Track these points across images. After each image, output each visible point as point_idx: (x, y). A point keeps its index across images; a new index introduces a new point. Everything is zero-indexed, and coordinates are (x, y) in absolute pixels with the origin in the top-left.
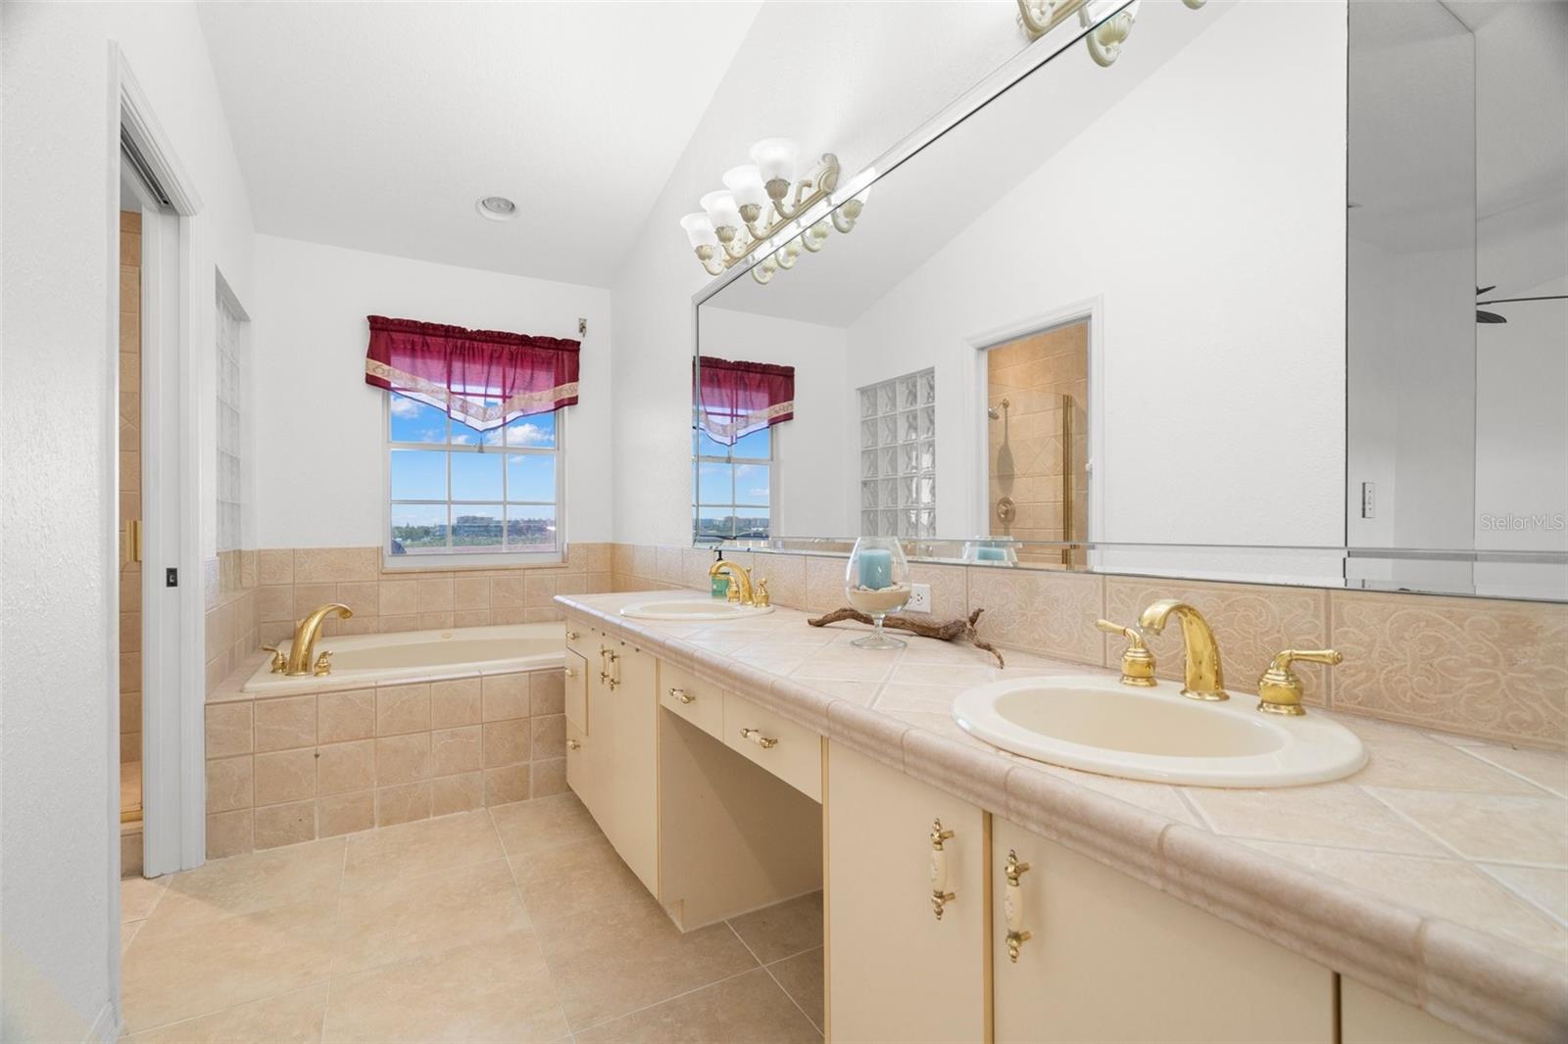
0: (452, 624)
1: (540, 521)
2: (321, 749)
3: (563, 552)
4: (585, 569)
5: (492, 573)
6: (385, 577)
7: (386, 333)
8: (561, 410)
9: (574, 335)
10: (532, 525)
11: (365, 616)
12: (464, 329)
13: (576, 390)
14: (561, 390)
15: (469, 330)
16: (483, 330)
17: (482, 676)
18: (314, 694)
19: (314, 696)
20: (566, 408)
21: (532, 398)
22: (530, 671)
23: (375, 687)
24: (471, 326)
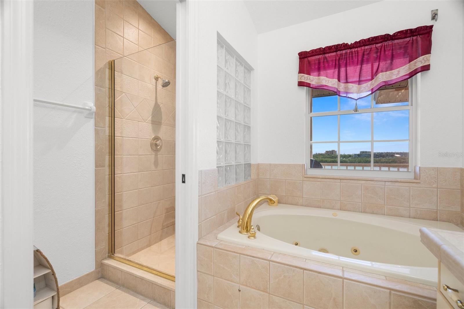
0: (339, 208)
1: (392, 153)
2: (242, 287)
3: (415, 172)
4: (434, 186)
5: (363, 182)
6: (305, 179)
7: (306, 58)
8: (414, 77)
9: (427, 22)
10: (388, 154)
11: (297, 197)
12: (347, 44)
13: (429, 60)
14: (416, 63)
15: (350, 44)
16: (358, 41)
17: (343, 278)
18: (239, 253)
19: (238, 255)
20: (419, 75)
21: (392, 73)
22: (391, 289)
23: (270, 261)
24: (350, 41)
